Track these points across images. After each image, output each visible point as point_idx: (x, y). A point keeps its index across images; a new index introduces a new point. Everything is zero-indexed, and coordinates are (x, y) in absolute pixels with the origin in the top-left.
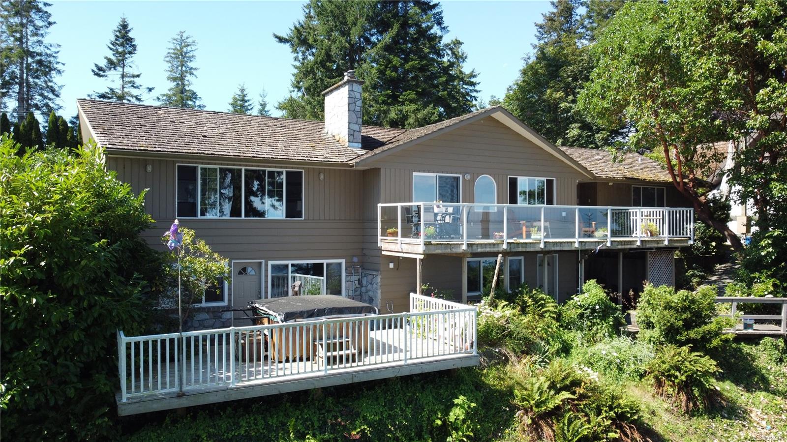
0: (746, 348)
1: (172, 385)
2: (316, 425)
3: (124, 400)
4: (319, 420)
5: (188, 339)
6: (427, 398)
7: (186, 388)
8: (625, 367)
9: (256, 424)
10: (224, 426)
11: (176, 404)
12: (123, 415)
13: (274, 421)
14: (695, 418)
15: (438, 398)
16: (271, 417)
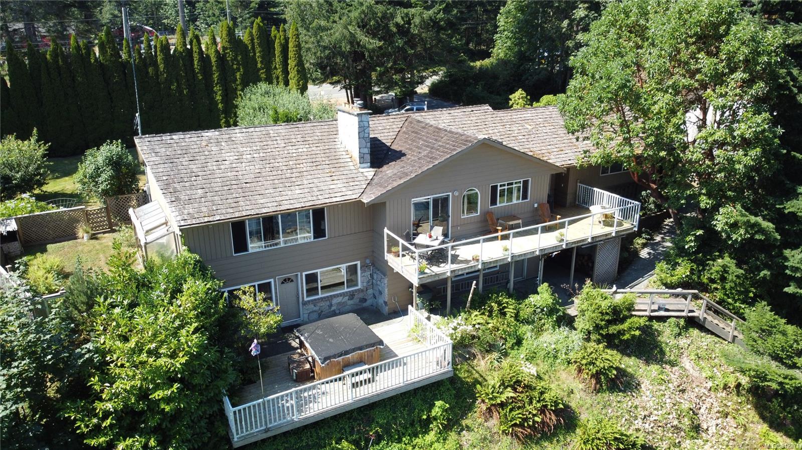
0: (656, 325)
1: (261, 426)
2: (348, 430)
3: (236, 439)
4: (349, 427)
5: (268, 401)
6: (417, 402)
7: (269, 426)
8: (559, 355)
9: (311, 437)
10: (293, 441)
11: (265, 436)
12: (236, 447)
13: (322, 433)
14: (600, 394)
15: (424, 401)
16: (320, 430)
